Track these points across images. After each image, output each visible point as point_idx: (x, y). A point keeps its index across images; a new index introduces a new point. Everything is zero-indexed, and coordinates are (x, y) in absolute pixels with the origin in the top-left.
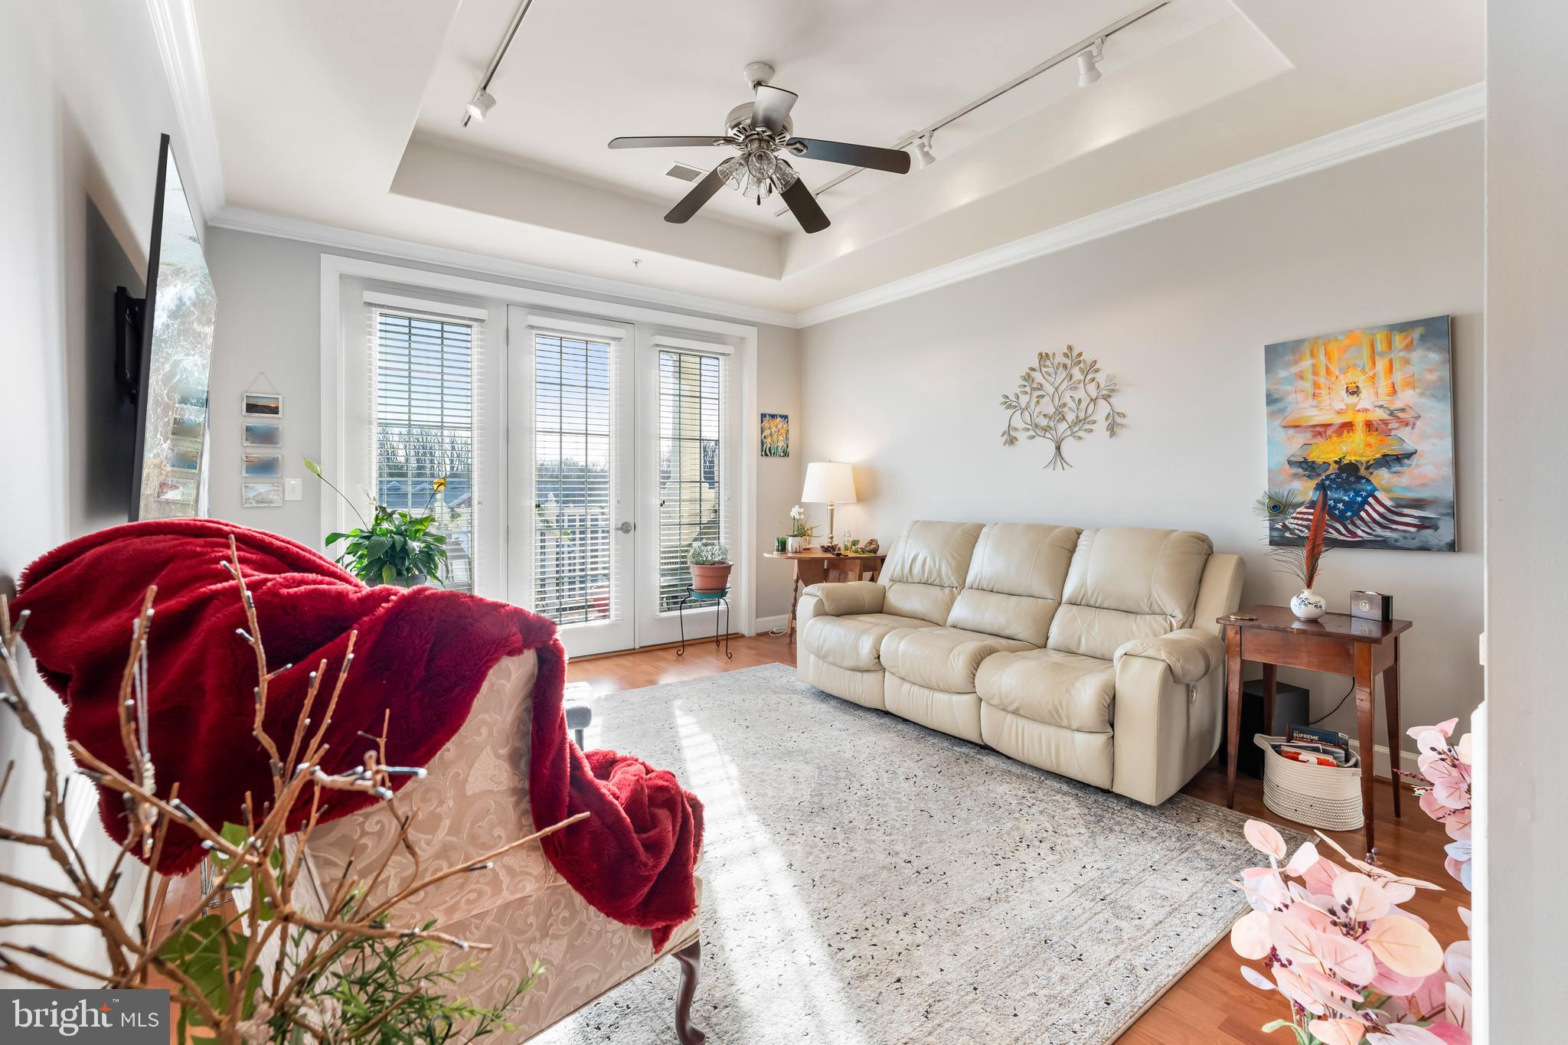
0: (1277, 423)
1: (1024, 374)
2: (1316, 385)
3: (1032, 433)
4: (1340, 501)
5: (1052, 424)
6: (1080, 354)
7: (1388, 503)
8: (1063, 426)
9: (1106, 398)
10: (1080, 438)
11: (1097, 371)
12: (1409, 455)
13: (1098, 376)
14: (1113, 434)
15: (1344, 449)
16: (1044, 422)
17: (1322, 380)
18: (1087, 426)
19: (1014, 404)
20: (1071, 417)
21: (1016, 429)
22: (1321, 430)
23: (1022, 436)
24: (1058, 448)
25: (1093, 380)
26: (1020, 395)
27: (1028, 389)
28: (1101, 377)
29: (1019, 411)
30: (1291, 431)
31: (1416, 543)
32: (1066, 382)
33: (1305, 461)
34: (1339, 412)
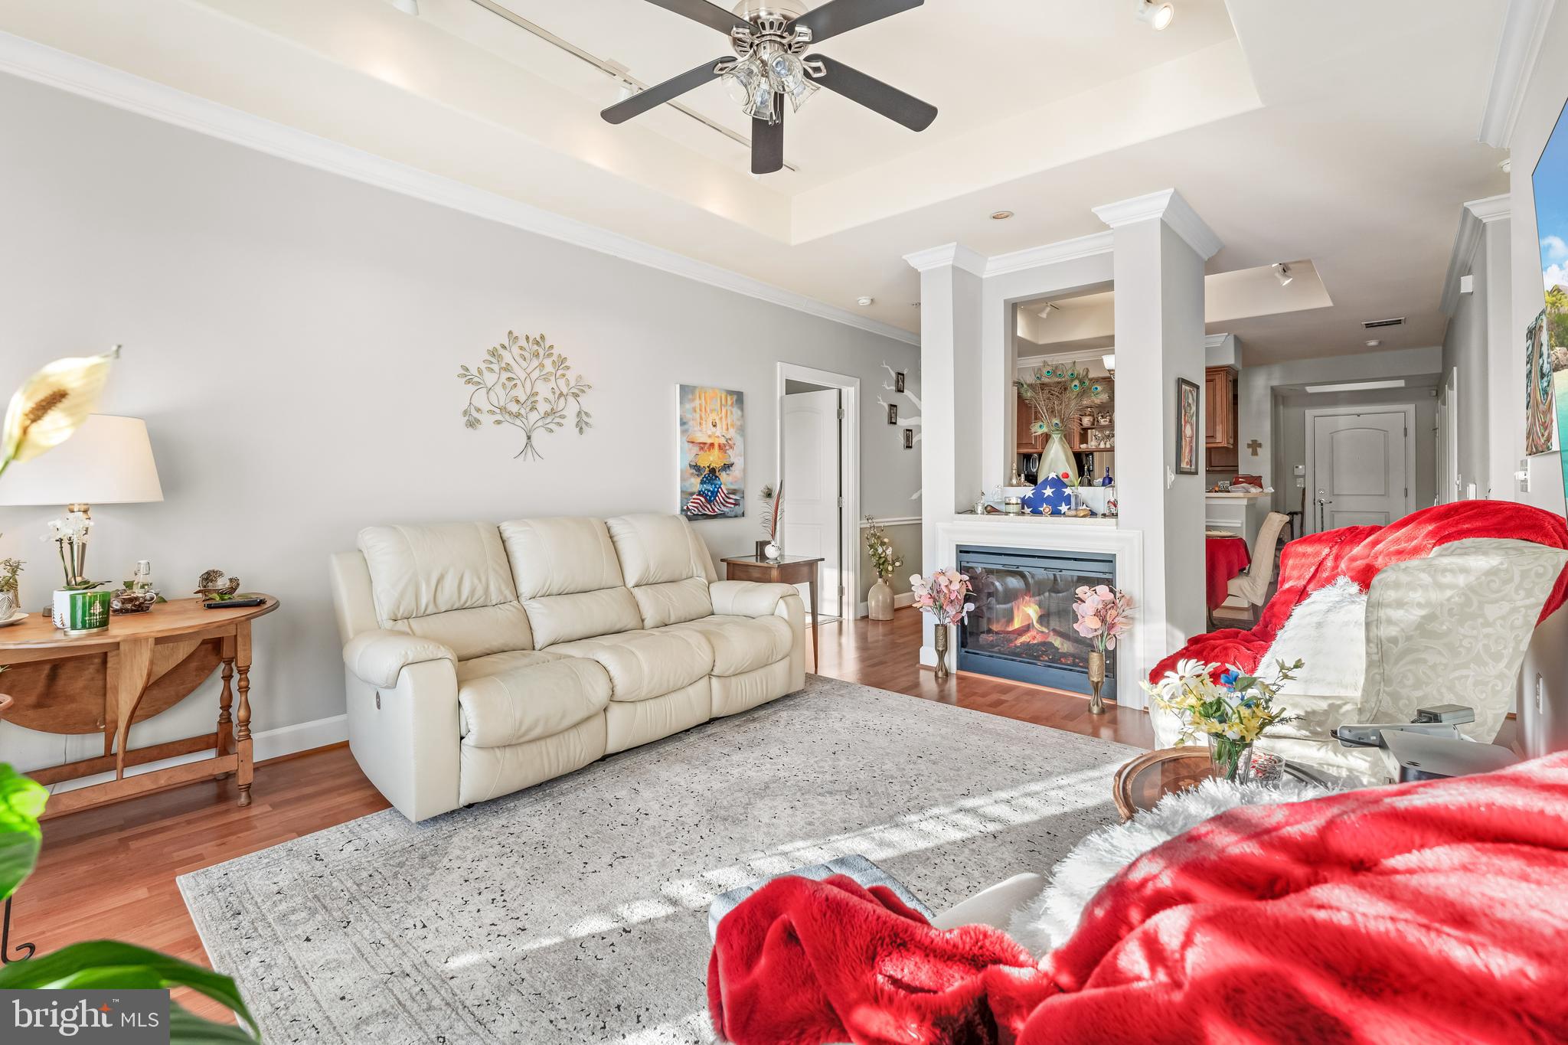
0: (685, 438)
1: (491, 349)
2: (701, 418)
3: (499, 417)
4: (709, 491)
5: (523, 411)
6: (551, 347)
7: (726, 492)
8: (534, 416)
9: (576, 395)
10: (551, 431)
11: (568, 368)
12: (732, 465)
13: (568, 373)
14: (581, 430)
15: (711, 459)
16: (514, 408)
17: (703, 416)
18: (557, 420)
19: (476, 379)
20: (543, 407)
21: (478, 410)
22: (702, 446)
23: (486, 419)
24: (529, 438)
25: (564, 375)
26: (485, 371)
27: (496, 367)
28: (571, 375)
29: (484, 391)
30: (691, 445)
31: (733, 514)
32: (537, 370)
33: (696, 466)
34: (710, 436)
